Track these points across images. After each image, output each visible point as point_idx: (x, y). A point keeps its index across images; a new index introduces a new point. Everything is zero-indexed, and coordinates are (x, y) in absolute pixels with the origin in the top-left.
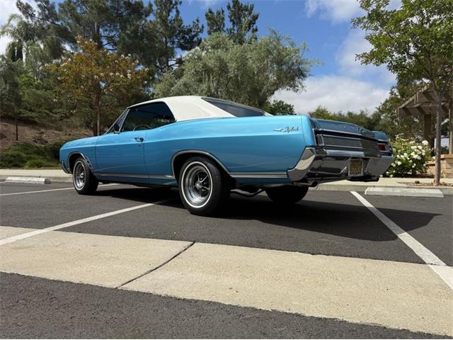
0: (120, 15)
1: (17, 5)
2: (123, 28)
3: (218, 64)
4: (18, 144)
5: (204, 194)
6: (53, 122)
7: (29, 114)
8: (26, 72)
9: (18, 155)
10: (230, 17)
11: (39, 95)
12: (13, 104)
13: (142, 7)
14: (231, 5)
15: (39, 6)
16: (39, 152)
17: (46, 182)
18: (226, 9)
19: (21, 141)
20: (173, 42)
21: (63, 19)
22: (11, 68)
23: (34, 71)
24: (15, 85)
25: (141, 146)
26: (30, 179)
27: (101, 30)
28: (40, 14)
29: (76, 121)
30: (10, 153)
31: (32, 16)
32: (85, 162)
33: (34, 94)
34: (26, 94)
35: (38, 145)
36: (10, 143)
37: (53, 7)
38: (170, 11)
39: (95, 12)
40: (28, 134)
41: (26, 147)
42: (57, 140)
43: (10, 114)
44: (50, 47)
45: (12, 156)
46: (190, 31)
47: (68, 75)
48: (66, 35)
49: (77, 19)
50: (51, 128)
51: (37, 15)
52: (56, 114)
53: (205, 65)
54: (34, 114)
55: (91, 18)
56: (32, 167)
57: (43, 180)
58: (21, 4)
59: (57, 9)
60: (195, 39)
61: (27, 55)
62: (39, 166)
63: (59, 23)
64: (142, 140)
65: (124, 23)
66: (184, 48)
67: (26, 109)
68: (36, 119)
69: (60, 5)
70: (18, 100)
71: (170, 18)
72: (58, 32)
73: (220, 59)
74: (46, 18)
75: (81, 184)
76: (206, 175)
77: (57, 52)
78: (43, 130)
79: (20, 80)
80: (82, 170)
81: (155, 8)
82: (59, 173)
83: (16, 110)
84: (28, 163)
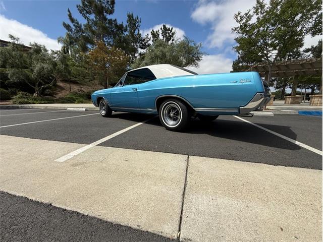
0: (113, 31)
1: (64, 25)
2: (115, 38)
3: (161, 53)
4: (71, 93)
5: (175, 120)
6: (86, 82)
7: (75, 79)
8: (71, 59)
9: (72, 97)
10: (162, 34)
11: (78, 70)
12: (67, 74)
13: (123, 27)
14: (162, 28)
15: (74, 25)
16: (81, 96)
17: (86, 110)
18: (160, 30)
19: (72, 91)
20: (137, 46)
21: (86, 33)
22: (64, 57)
23: (75, 59)
24: (67, 65)
25: (136, 93)
26: (78, 109)
27: (104, 39)
28: (75, 30)
29: (97, 82)
30: (68, 96)
31: (71, 31)
32: (105, 101)
33: (76, 69)
34: (73, 70)
35: (80, 93)
36: (68, 92)
37: (81, 26)
38: (135, 30)
39: (101, 29)
40: (75, 88)
41: (75, 94)
42: (88, 91)
43: (66, 79)
44: (81, 46)
45: (69, 98)
46: (144, 40)
47: (92, 58)
48: (88, 40)
49: (93, 32)
50: (85, 85)
51: (73, 30)
52: (87, 79)
53: (155, 54)
54: (77, 79)
55: (100, 33)
56: (79, 102)
57: (84, 109)
58: (65, 24)
59: (83, 27)
60: (147, 44)
61: (71, 51)
62: (82, 102)
63: (84, 34)
64: (136, 89)
65: (115, 35)
66: (142, 48)
67: (73, 77)
68: (78, 81)
69: (84, 25)
70: (69, 72)
71: (135, 33)
72: (84, 39)
73: (162, 51)
74: (78, 32)
75: (103, 112)
76: (176, 109)
77: (85, 49)
78: (82, 86)
79: (70, 63)
80: (104, 105)
81: (128, 28)
82: (91, 106)
83: (69, 77)
84: (77, 101)
